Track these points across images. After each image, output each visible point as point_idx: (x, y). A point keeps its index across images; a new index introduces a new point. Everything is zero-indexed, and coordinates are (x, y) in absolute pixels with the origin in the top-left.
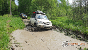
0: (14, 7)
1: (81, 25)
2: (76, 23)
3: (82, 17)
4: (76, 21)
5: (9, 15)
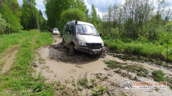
0: (42, 21)
1: (109, 39)
2: (105, 37)
3: (110, 30)
4: (105, 35)
5: (37, 30)
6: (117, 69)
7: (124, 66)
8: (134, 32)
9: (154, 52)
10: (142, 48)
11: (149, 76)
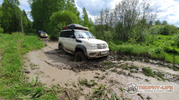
6: (113, 69)
7: (119, 65)
8: (124, 35)
9: (142, 51)
10: (132, 49)
11: (140, 72)
